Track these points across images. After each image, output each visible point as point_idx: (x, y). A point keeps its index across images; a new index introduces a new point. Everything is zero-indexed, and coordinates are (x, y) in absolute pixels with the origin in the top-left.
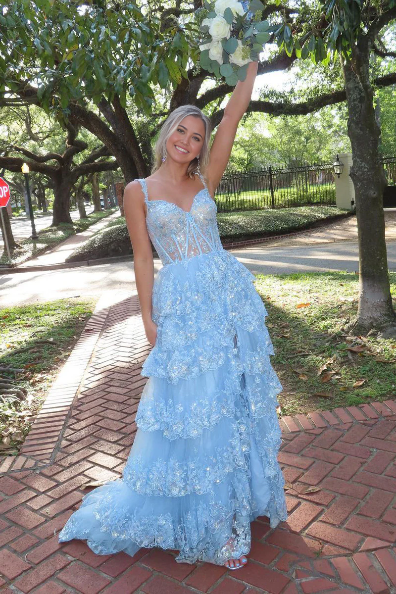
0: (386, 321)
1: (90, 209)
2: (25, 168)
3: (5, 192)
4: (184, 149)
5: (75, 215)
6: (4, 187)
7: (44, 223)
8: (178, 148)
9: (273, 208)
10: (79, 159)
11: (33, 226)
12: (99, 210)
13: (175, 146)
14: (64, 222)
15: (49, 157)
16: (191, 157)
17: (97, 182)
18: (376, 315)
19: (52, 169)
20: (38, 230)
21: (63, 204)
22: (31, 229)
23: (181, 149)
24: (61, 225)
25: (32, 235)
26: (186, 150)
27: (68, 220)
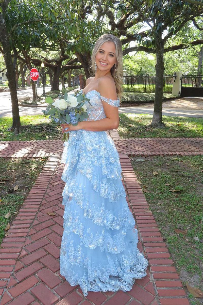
0: (158, 124)
1: (66, 85)
2: (43, 65)
3: (37, 74)
4: (105, 63)
5: (60, 87)
6: (37, 73)
7: (48, 89)
8: (101, 63)
9: (146, 92)
10: (64, 63)
11: (44, 90)
12: (70, 87)
13: (100, 62)
14: (56, 90)
15: (52, 61)
16: (110, 66)
17: (71, 73)
18: (156, 122)
19: (53, 66)
20: (46, 92)
21: (56, 82)
22: (43, 91)
23: (103, 63)
24: (55, 91)
25: (43, 94)
26: (106, 63)
27: (58, 89)
